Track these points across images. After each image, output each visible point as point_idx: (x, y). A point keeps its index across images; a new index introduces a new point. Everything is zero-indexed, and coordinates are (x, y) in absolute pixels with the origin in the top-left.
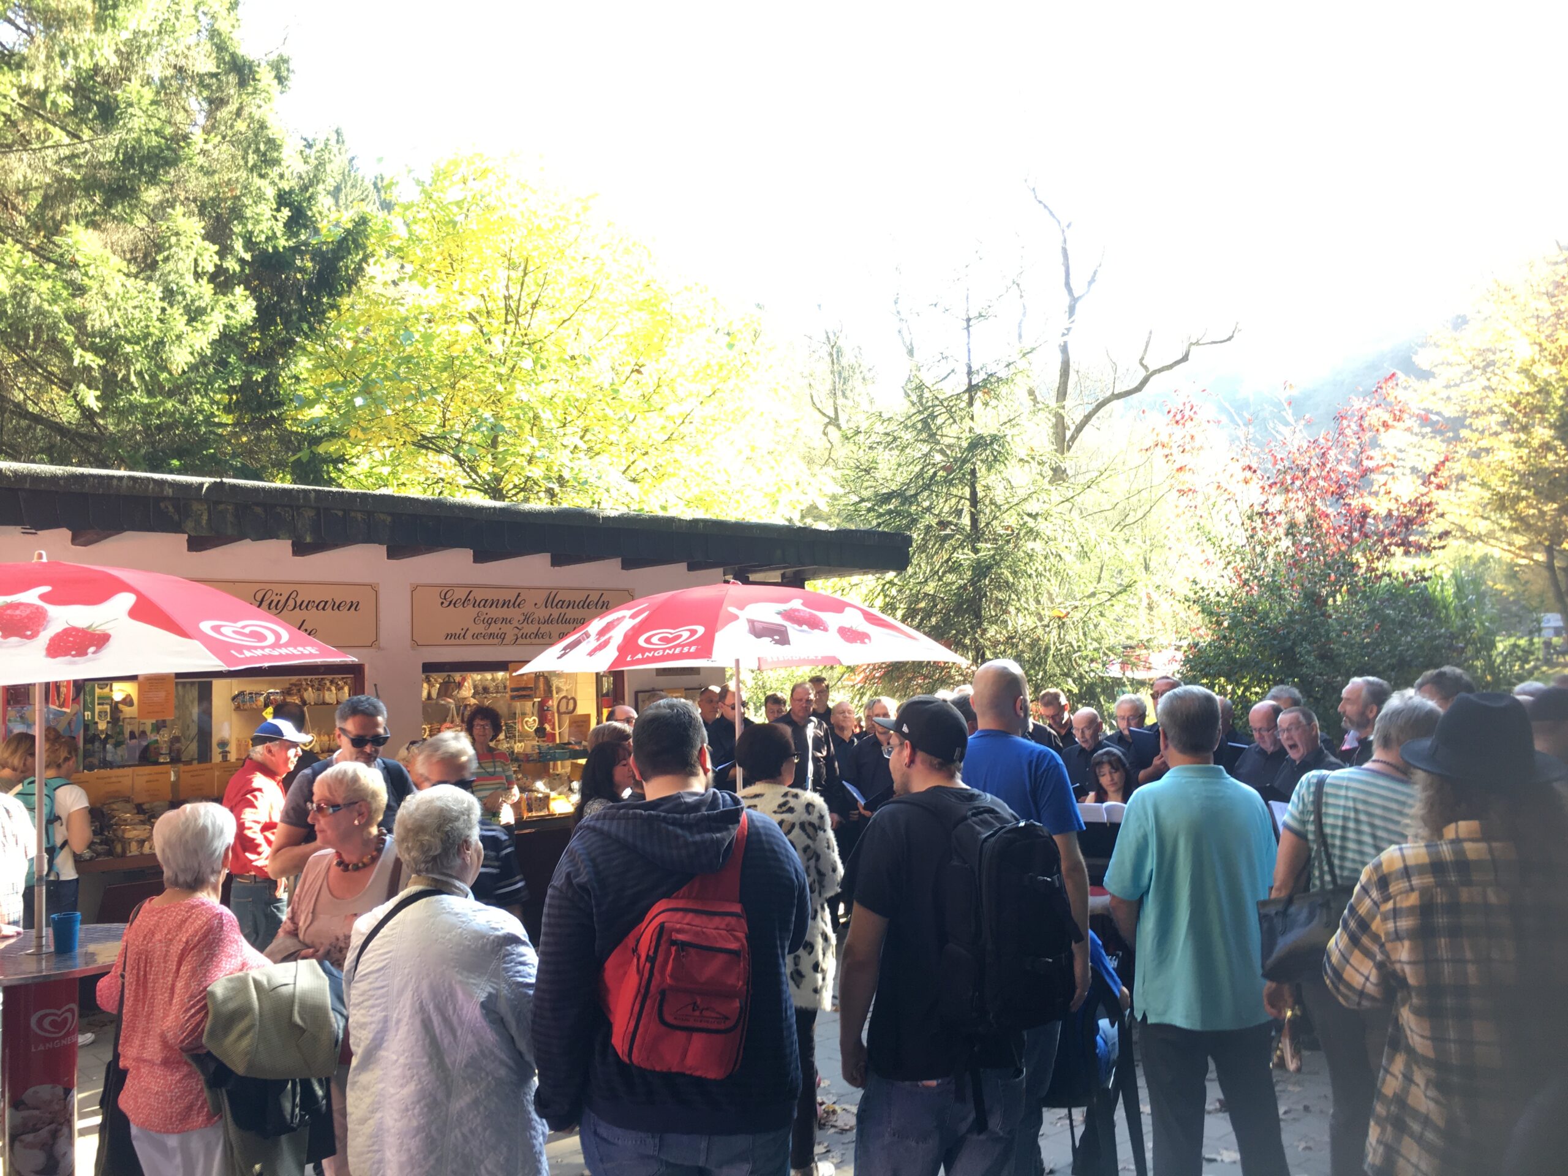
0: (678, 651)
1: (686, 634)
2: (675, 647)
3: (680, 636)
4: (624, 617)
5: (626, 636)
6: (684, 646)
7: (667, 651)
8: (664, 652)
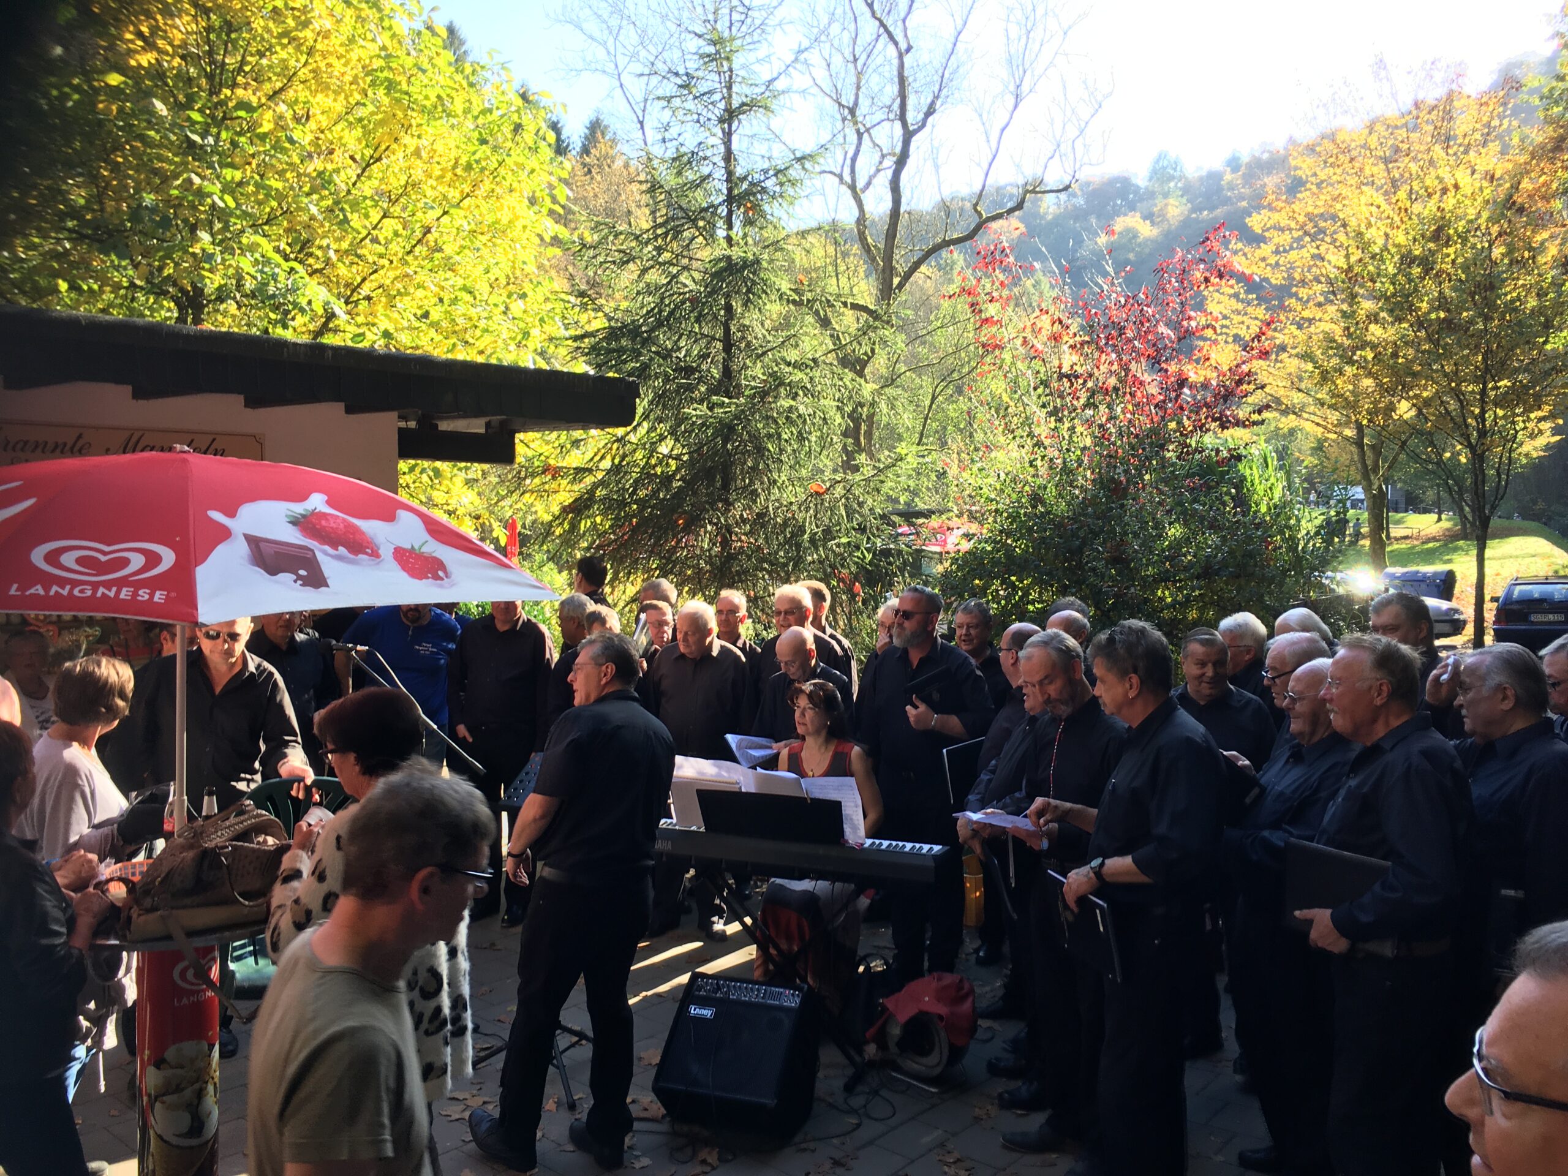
0: (125, 593)
1: (138, 561)
2: (119, 584)
3: (127, 561)
6: (137, 585)
7: (101, 590)
8: (95, 591)
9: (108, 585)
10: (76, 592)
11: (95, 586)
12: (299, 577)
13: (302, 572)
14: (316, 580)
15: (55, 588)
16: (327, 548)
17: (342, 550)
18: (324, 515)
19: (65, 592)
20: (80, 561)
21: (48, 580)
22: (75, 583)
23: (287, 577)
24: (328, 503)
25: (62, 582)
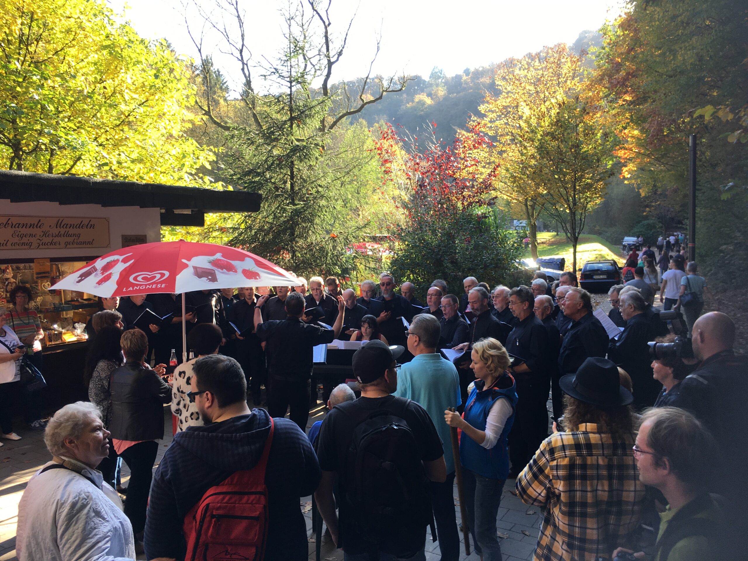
0: (154, 286)
1: (158, 276)
2: (153, 284)
3: (155, 277)
4: (118, 261)
5: (121, 274)
6: (157, 283)
7: (148, 286)
8: (146, 287)
9: (149, 285)
10: (141, 288)
11: (146, 285)
12: (209, 279)
13: (210, 277)
14: (214, 279)
15: (135, 287)
16: (220, 270)
17: (225, 270)
18: (220, 260)
19: (138, 288)
20: (143, 278)
21: (133, 285)
22: (141, 285)
23: (204, 279)
24: (222, 256)
25: (137, 285)
